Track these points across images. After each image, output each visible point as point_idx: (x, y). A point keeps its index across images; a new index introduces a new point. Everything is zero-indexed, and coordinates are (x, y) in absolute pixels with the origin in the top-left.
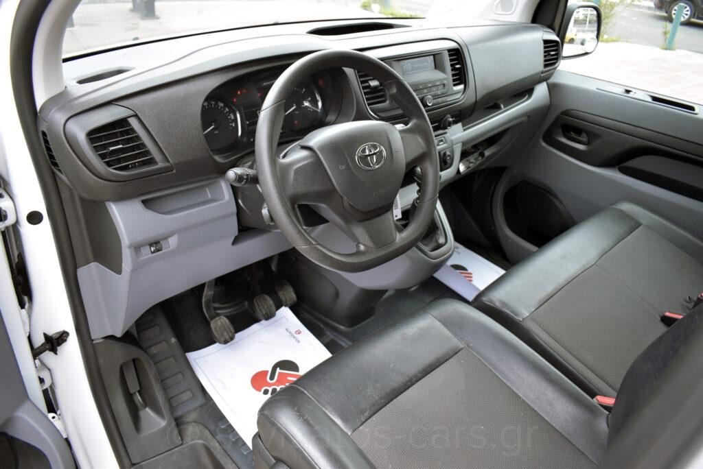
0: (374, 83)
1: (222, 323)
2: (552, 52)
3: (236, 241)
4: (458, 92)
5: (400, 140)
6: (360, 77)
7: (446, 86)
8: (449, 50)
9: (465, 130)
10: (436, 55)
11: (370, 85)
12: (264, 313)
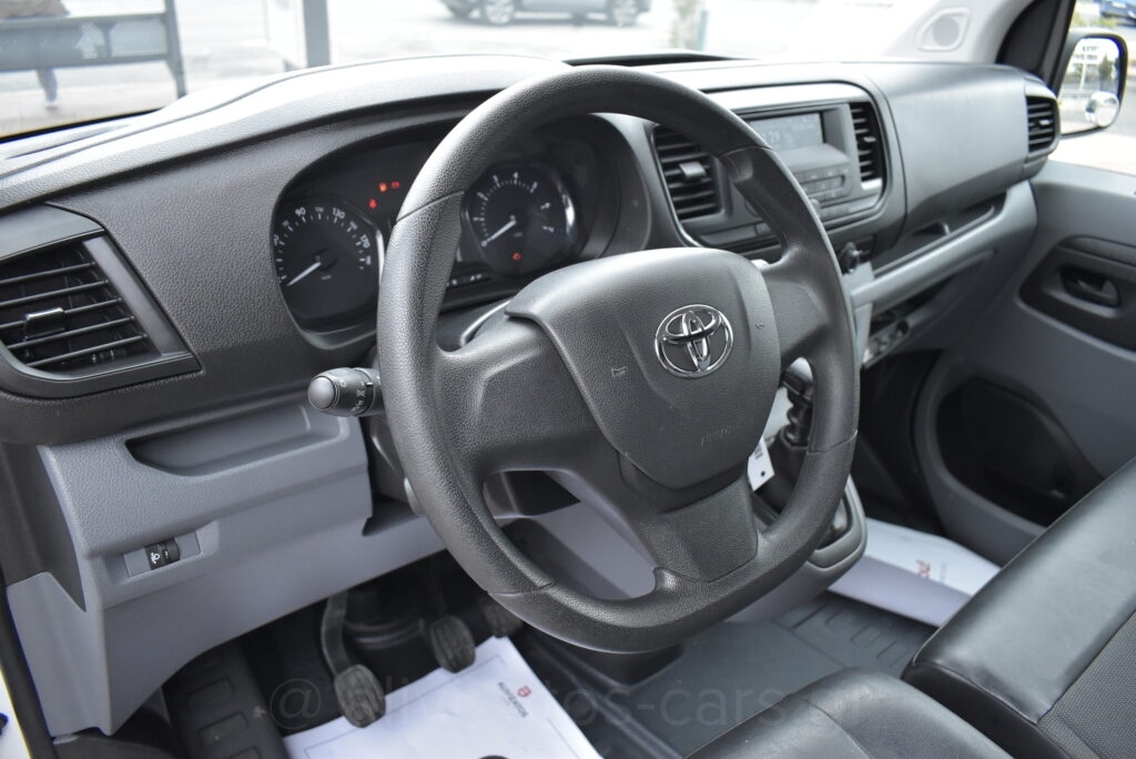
0: (692, 170)
1: (359, 680)
2: (1043, 121)
3: (371, 527)
4: (869, 195)
5: (766, 295)
6: (662, 154)
7: (848, 181)
8: (854, 105)
9: (877, 276)
10: (824, 113)
11: (683, 174)
12: (450, 656)
